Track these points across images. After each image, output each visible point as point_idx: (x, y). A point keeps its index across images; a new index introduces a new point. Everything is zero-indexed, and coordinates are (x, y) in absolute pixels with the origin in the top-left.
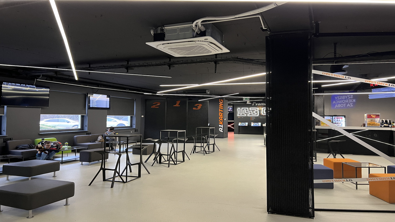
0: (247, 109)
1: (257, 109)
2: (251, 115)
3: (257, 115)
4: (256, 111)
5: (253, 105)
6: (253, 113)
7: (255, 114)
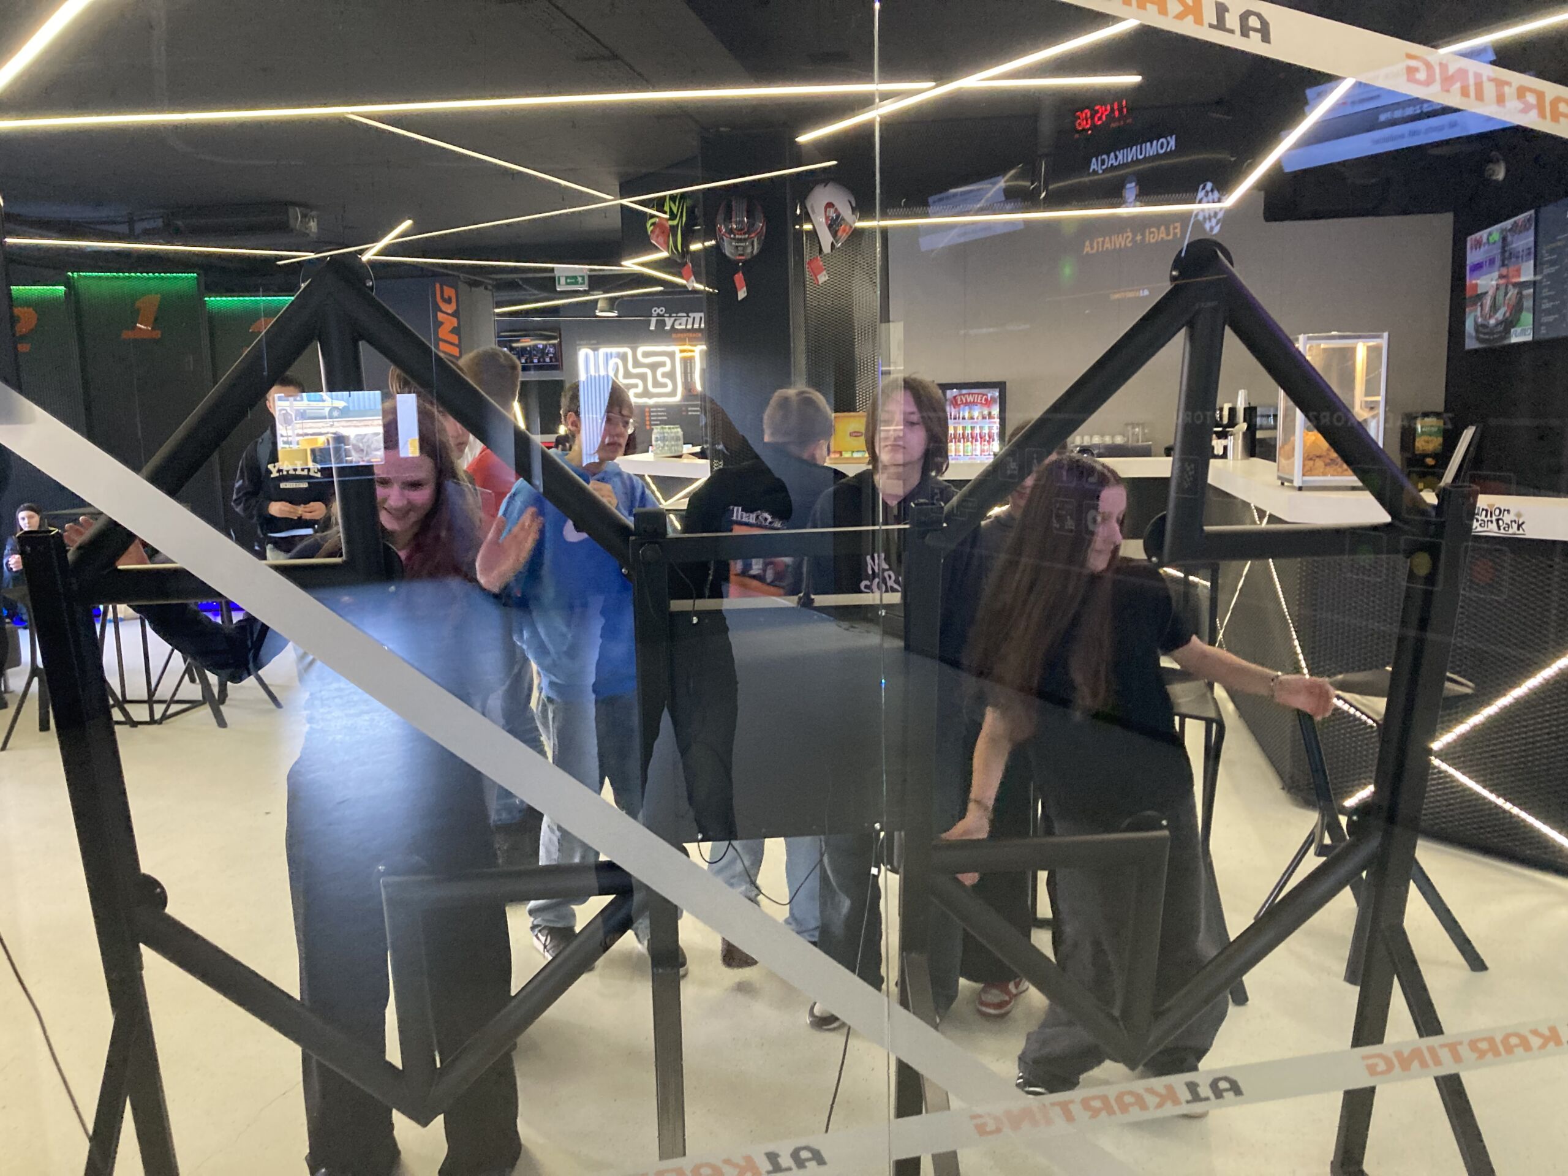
0: (623, 358)
1: (671, 355)
2: (646, 393)
3: (673, 393)
4: (668, 368)
5: (652, 328)
6: (656, 384)
7: (665, 385)
